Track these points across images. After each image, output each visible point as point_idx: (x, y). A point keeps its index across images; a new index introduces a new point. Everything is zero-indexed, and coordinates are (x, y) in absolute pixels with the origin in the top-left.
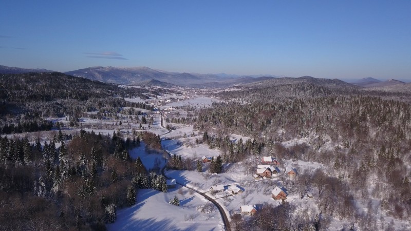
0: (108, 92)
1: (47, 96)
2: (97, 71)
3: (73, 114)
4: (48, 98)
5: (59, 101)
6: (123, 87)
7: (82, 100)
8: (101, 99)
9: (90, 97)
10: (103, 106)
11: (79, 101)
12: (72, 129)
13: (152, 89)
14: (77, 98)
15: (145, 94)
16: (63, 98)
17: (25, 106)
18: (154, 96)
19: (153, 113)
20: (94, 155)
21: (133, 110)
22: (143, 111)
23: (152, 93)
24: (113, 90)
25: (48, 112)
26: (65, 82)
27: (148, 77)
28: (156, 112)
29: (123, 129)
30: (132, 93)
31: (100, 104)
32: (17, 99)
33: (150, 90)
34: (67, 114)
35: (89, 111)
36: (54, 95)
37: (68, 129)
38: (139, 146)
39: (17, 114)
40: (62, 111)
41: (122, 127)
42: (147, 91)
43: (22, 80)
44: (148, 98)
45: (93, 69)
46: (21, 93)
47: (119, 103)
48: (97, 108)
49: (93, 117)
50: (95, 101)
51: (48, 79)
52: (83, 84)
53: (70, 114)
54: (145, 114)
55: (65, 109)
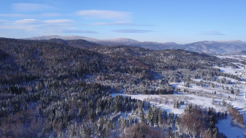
0: (209, 63)
1: (173, 67)
2: (203, 44)
3: (186, 80)
4: (173, 68)
5: (180, 70)
6: (220, 57)
7: (193, 70)
8: (204, 70)
9: (197, 68)
10: (205, 75)
11: (190, 71)
12: (185, 94)
13: (242, 59)
14: (189, 68)
15: (235, 63)
16: (181, 68)
17: (162, 73)
18: (242, 66)
19: (240, 83)
20: (195, 129)
21: (225, 80)
22: (233, 80)
23: (241, 63)
24: (212, 61)
25: (173, 79)
26: (184, 55)
27: (239, 47)
28: (242, 82)
29: (217, 98)
30: (226, 63)
31: (203, 74)
32: (158, 69)
33: (240, 60)
34: (183, 80)
35: (196, 78)
36: (177, 66)
37: (183, 94)
38: (226, 118)
39: (158, 79)
40: (180, 78)
41: (215, 97)
42: (237, 61)
43: (162, 54)
44: (237, 67)
45: (201, 42)
46: (160, 65)
47: (216, 73)
48: (201, 77)
49: (198, 84)
50: (200, 71)
51: (175, 53)
52: (194, 57)
53: (185, 81)
54: (234, 83)
55: (182, 77)
